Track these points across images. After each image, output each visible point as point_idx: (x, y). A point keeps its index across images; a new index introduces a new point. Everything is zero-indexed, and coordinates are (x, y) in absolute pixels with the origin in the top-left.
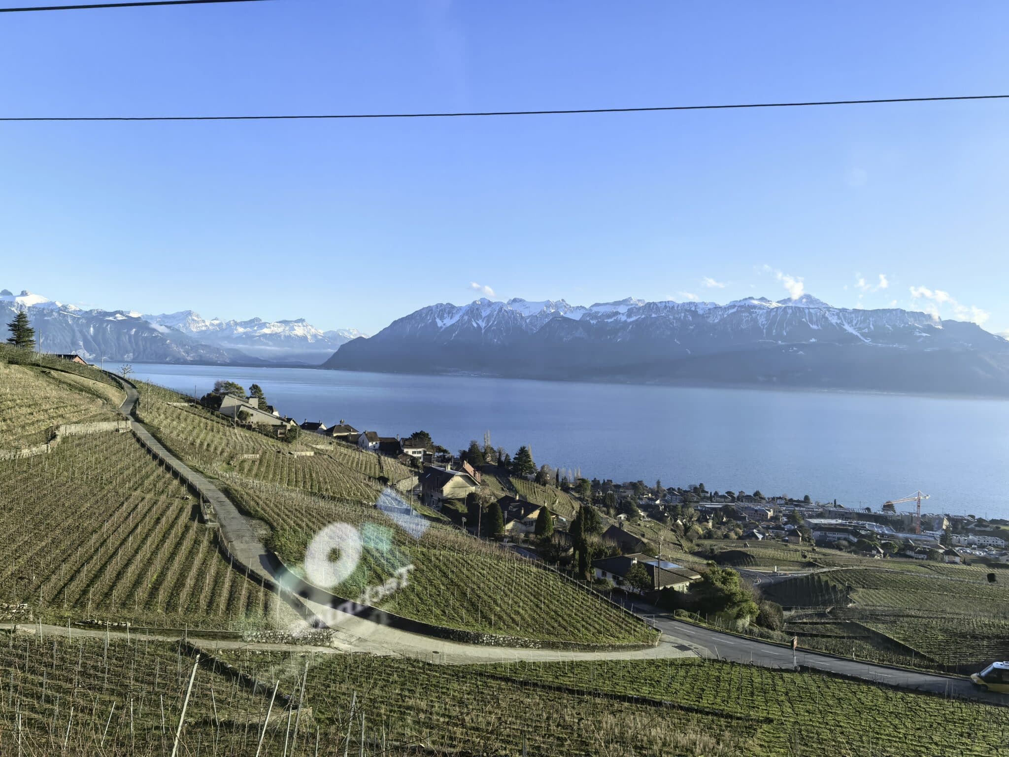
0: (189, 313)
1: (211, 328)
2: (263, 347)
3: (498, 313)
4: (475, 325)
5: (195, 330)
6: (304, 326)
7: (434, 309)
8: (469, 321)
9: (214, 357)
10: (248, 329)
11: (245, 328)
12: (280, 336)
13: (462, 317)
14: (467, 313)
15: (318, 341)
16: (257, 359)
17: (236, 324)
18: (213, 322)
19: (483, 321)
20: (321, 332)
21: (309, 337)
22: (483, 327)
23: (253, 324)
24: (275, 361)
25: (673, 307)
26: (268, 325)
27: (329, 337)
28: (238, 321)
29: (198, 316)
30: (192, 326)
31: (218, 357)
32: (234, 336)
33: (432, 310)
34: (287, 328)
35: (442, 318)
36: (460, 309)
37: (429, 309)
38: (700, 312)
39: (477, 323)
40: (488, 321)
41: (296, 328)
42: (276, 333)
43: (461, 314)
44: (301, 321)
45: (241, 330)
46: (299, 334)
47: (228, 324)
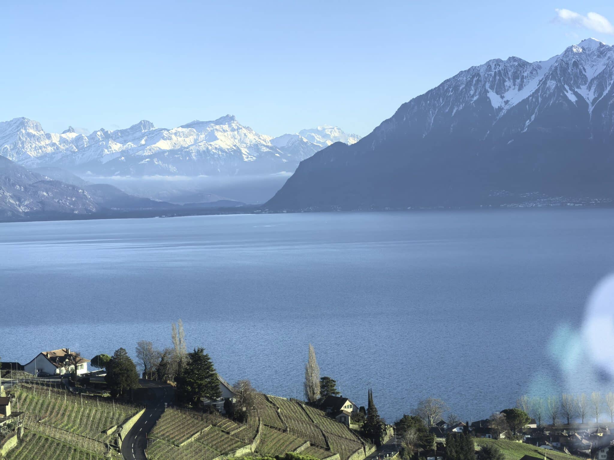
0: (22, 123)
1: (62, 147)
2: (158, 177)
4: (573, 98)
5: (32, 154)
6: (233, 130)
7: (482, 72)
8: (560, 89)
9: (67, 202)
10: (130, 145)
11: (124, 142)
12: (189, 154)
13: (543, 83)
15: (261, 156)
16: (146, 202)
17: (107, 136)
18: (64, 136)
19: (589, 88)
20: (267, 138)
21: (244, 151)
22: (589, 102)
23: (138, 134)
24: (182, 204)
26: (165, 133)
27: (282, 148)
28: (111, 130)
29: (37, 127)
30: (27, 146)
31: (73, 203)
32: (104, 161)
33: (478, 75)
34: (203, 136)
35: (500, 90)
36: (537, 67)
37: (473, 73)
39: (576, 94)
40: (601, 88)
41: (218, 134)
42: (182, 149)
43: (541, 77)
44: (228, 119)
45: (116, 147)
46: (225, 146)
47: (92, 137)
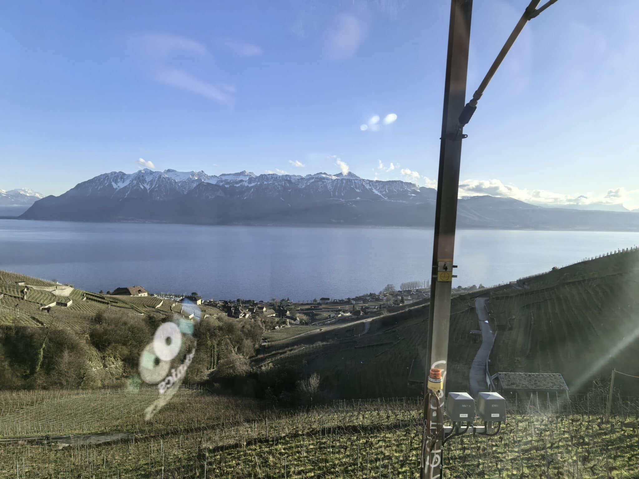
3: (158, 179)
4: (142, 187)
7: (109, 175)
8: (138, 184)
13: (132, 181)
14: (135, 179)
19: (147, 184)
22: (148, 189)
25: (277, 178)
33: (108, 176)
35: (116, 182)
36: (129, 175)
37: (106, 176)
38: (293, 181)
39: (143, 186)
40: (151, 185)
43: (130, 179)
